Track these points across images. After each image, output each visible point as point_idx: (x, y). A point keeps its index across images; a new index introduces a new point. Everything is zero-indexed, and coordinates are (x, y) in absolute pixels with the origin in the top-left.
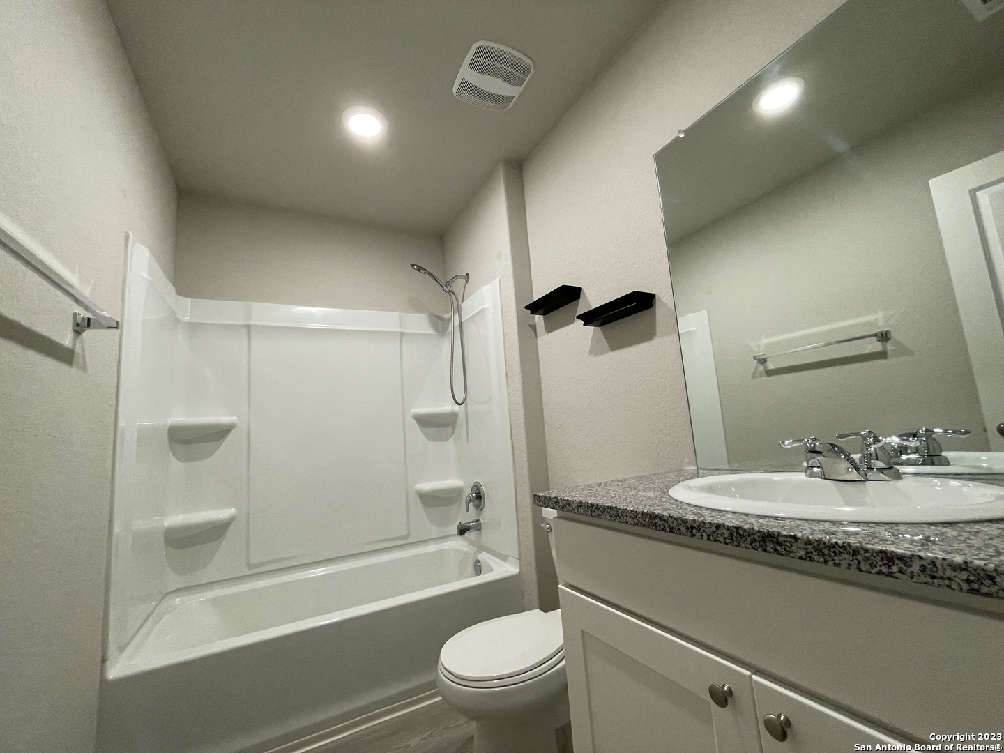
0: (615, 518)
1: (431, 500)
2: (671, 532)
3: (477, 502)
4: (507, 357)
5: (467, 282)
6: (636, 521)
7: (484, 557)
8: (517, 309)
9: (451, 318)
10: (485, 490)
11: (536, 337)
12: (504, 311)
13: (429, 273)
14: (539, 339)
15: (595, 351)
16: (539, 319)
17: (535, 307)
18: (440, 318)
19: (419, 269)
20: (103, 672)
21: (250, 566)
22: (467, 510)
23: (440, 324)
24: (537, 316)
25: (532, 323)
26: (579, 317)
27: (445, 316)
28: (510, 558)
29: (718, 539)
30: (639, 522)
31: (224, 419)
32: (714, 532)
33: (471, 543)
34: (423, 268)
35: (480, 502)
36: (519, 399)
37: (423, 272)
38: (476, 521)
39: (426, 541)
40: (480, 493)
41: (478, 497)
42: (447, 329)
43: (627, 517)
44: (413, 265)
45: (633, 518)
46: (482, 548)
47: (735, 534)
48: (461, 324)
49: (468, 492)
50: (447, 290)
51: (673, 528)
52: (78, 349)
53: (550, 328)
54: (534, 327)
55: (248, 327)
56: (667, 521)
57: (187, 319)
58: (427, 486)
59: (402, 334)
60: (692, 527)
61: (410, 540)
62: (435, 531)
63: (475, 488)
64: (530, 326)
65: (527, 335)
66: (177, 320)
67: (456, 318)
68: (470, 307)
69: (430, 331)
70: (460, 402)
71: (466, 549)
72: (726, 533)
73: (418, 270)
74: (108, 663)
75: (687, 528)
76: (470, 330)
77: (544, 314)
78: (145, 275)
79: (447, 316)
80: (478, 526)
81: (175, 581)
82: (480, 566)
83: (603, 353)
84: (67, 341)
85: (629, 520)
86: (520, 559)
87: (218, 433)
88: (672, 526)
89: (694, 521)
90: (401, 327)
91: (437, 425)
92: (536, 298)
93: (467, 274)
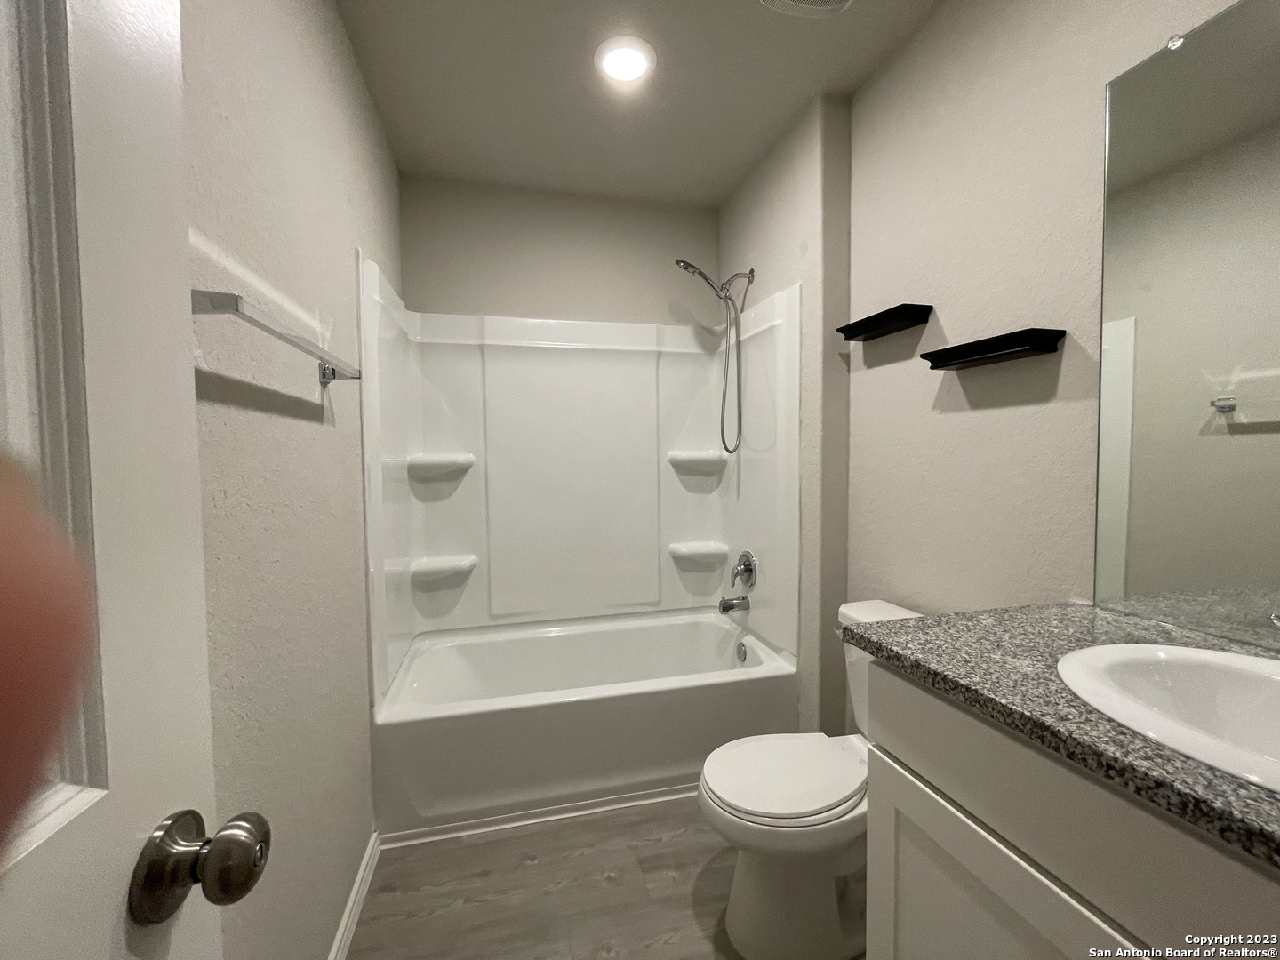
0: (973, 703)
1: (686, 563)
2: (1068, 756)
3: (746, 575)
4: (803, 399)
5: (750, 282)
6: (1009, 721)
7: (749, 640)
8: (824, 332)
9: (726, 332)
10: (757, 563)
11: (849, 371)
12: (803, 331)
13: (701, 273)
14: (854, 377)
15: (942, 404)
16: (856, 347)
17: (851, 332)
18: (710, 331)
19: (687, 266)
20: (372, 716)
21: (493, 617)
22: (733, 585)
23: (709, 340)
24: (852, 343)
25: (844, 351)
26: (924, 356)
27: (717, 328)
28: (784, 653)
29: (1155, 799)
30: (1013, 723)
31: (461, 457)
32: (1149, 788)
33: (734, 621)
34: (693, 266)
35: (750, 576)
36: (816, 456)
37: (692, 270)
38: (743, 599)
39: (680, 611)
40: (750, 565)
41: (748, 570)
42: (718, 347)
43: (993, 709)
44: (678, 262)
45: (1003, 715)
46: (747, 630)
47: (1191, 806)
48: (739, 343)
49: (734, 563)
50: (723, 295)
51: (1073, 753)
52: (326, 404)
53: (870, 363)
54: (846, 358)
55: (481, 348)
56: (1065, 741)
57: (418, 339)
58: (685, 547)
59: (660, 354)
60: (1109, 767)
61: (660, 608)
62: (690, 600)
63: (744, 559)
64: (841, 355)
65: (836, 369)
66: (408, 341)
67: (733, 332)
68: (752, 322)
69: (695, 349)
70: (731, 449)
71: (727, 627)
72: (1174, 799)
73: (686, 269)
74: (376, 709)
75: (1100, 764)
76: (749, 352)
77: (865, 340)
78: (377, 298)
79: (718, 329)
80: (744, 604)
81: (423, 624)
82: (745, 652)
83: (955, 409)
84: (315, 397)
85: (995, 713)
86: (798, 656)
87: (456, 473)
88: (1072, 750)
89: (1116, 760)
90: (658, 344)
91: (700, 474)
92: (853, 320)
93: (752, 271)
